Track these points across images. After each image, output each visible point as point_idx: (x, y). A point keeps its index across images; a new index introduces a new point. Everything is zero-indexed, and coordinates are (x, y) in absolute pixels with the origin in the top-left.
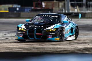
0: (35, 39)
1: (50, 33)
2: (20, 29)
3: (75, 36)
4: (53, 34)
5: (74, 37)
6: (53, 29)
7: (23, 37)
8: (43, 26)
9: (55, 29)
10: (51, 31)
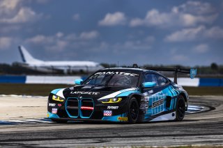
0: (79, 117)
1: (109, 107)
2: (54, 98)
3: (175, 113)
4: (114, 108)
5: (173, 115)
6: (115, 100)
7: (58, 113)
8: (96, 94)
9: (120, 99)
10: (110, 102)
